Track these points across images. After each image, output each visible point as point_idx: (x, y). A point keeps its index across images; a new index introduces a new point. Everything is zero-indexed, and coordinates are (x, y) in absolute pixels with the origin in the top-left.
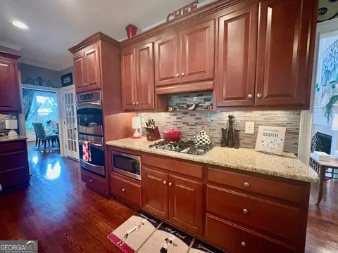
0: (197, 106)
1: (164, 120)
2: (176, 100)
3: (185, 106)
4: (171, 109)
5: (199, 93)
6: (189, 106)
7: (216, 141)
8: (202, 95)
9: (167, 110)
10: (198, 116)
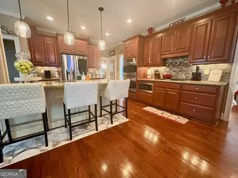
0: (181, 63)
1: (163, 70)
2: (170, 61)
3: (174, 63)
4: (167, 65)
5: (183, 57)
6: (176, 63)
7: (189, 78)
8: (183, 58)
9: (165, 66)
10: (180, 68)
